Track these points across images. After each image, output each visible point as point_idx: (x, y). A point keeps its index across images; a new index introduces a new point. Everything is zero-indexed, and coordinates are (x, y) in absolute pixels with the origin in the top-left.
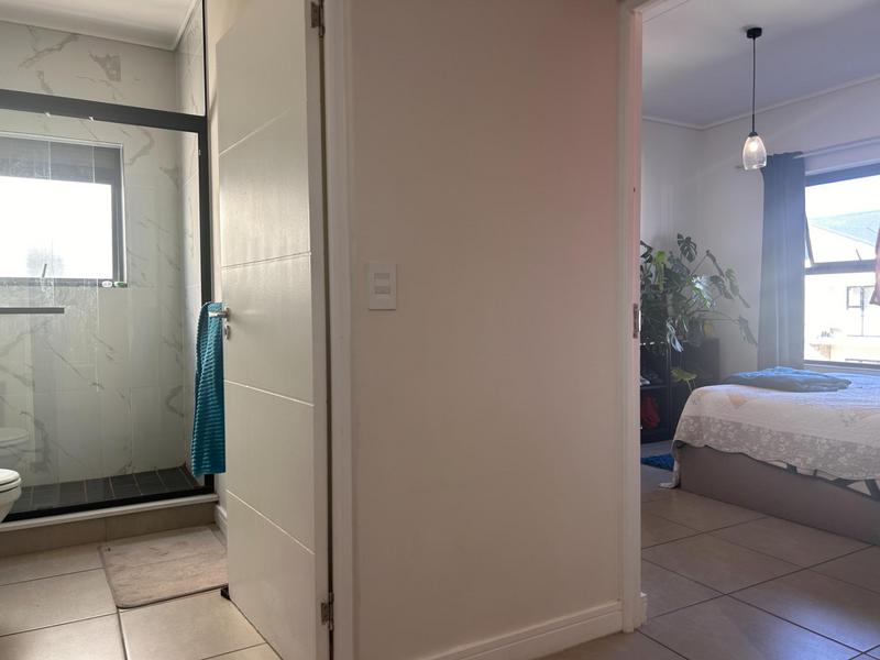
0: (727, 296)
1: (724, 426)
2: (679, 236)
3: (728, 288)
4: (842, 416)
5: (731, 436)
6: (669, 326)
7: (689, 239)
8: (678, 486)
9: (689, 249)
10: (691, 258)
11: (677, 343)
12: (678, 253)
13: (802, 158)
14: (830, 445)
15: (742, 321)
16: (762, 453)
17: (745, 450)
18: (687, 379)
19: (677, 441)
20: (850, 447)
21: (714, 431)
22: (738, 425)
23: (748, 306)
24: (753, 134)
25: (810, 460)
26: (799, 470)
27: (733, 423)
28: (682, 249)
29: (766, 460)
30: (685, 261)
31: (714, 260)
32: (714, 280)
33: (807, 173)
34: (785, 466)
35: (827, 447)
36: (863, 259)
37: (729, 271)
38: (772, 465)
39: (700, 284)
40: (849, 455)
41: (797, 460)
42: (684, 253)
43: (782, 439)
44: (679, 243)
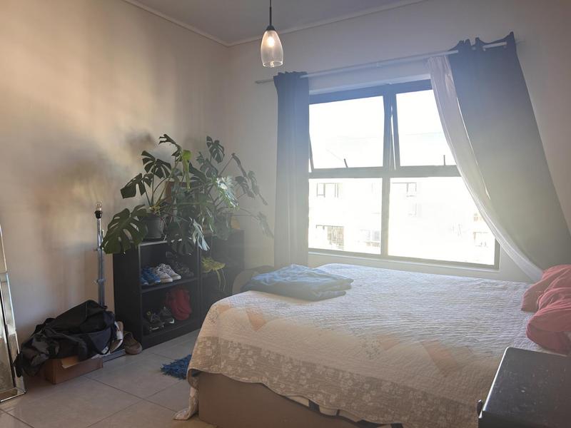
0: (251, 195)
1: (242, 350)
2: (209, 139)
3: (250, 188)
4: (365, 346)
5: (250, 362)
6: (195, 224)
7: (217, 142)
8: (195, 415)
9: (217, 151)
10: (219, 160)
11: (204, 242)
12: (207, 155)
13: (307, 78)
14: (353, 380)
15: (261, 216)
16: (282, 386)
17: (264, 381)
18: (216, 269)
19: (192, 369)
20: (375, 383)
21: (232, 357)
22: (257, 351)
23: (266, 204)
24: (270, 28)
25: (333, 398)
26: (322, 410)
27: (252, 347)
28: (211, 151)
29: (287, 395)
30: (214, 162)
31: (239, 162)
32: (239, 180)
33: (311, 92)
34: (307, 404)
35: (350, 383)
36: (349, 166)
37: (251, 173)
38: (293, 401)
39: (224, 185)
40: (373, 393)
41: (320, 397)
42: (213, 155)
43: (303, 370)
44: (209, 145)
